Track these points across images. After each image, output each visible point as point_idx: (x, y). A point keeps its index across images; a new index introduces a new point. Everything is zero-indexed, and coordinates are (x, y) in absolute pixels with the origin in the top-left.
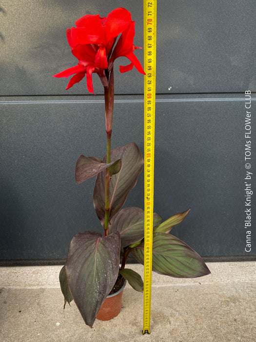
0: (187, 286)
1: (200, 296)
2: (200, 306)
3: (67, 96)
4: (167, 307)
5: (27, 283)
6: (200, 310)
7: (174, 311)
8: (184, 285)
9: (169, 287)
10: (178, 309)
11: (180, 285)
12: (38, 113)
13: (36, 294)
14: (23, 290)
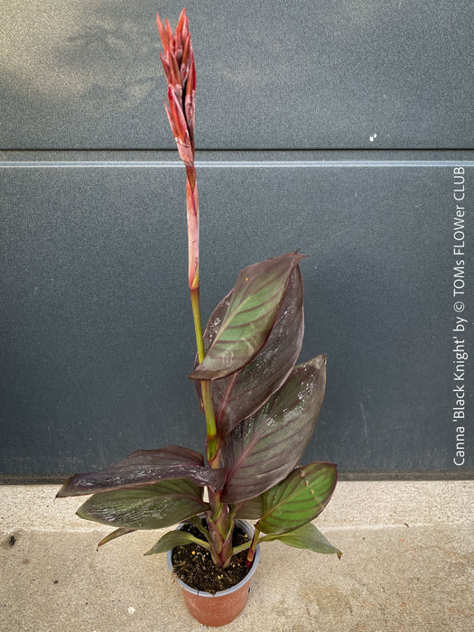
0: (382, 531)
1: (407, 553)
2: (409, 575)
3: (143, 153)
4: (344, 575)
5: (66, 520)
6: (409, 583)
7: (357, 586)
8: (376, 527)
9: (347, 532)
10: (366, 581)
11: (368, 527)
12: (80, 189)
13: (85, 543)
14: (60, 534)
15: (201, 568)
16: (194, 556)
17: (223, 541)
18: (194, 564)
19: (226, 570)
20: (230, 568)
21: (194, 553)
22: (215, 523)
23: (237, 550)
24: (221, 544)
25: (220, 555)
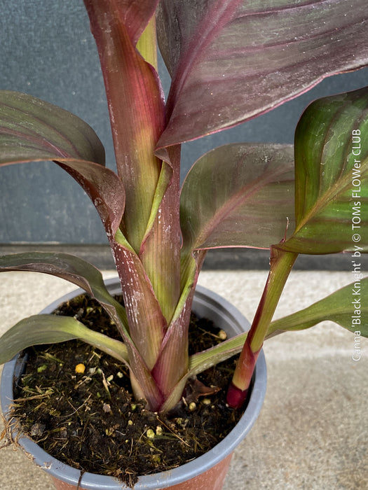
15: (97, 406)
16: (80, 376)
17: (165, 327)
18: (78, 396)
19: (172, 415)
20: (182, 411)
21: (80, 368)
22: (140, 254)
23: (203, 362)
24: (156, 335)
25: (154, 374)
